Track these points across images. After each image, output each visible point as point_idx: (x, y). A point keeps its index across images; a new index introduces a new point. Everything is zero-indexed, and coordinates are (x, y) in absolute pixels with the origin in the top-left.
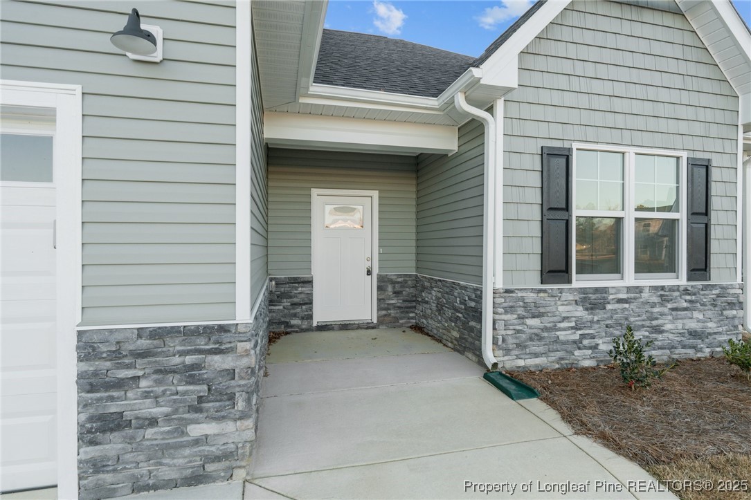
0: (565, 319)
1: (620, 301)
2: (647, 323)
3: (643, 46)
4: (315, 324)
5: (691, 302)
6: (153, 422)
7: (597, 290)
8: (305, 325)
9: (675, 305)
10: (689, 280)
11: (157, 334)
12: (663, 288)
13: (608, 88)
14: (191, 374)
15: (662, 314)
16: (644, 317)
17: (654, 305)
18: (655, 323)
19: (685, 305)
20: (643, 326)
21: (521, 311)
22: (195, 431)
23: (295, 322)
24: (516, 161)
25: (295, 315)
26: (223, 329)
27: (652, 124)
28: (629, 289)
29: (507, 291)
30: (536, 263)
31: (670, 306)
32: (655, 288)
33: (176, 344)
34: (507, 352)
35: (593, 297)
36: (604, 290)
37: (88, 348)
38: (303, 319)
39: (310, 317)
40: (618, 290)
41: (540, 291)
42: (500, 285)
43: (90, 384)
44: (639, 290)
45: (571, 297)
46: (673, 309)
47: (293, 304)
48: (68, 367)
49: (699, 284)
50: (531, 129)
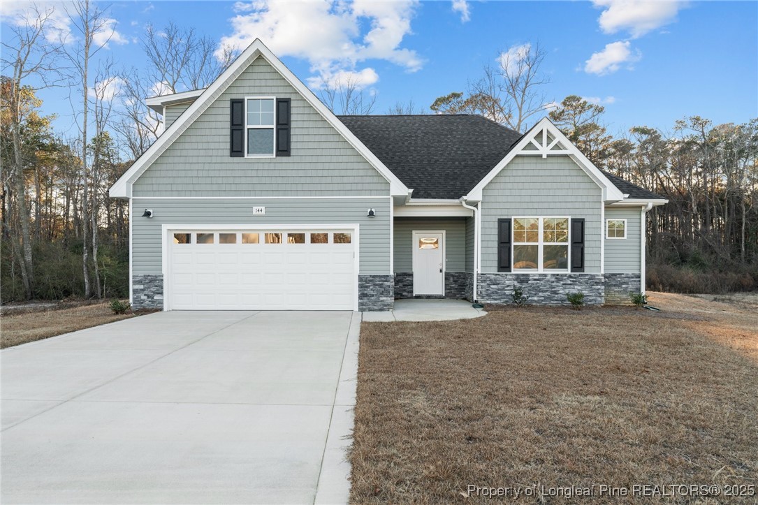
0: (508, 286)
1: (535, 280)
2: (550, 290)
3: (547, 173)
4: (414, 295)
5: (573, 281)
6: (373, 296)
7: (523, 275)
8: (409, 295)
9: (564, 282)
10: (572, 271)
11: (374, 277)
12: (558, 275)
13: (529, 192)
14: (381, 286)
15: (557, 286)
16: (548, 287)
17: (553, 282)
18: (553, 289)
19: (570, 282)
20: (547, 291)
21: (488, 282)
22: (381, 299)
23: (404, 294)
24: (487, 225)
25: (405, 291)
26: (388, 276)
27: (552, 205)
28: (540, 275)
29: (482, 274)
30: (496, 264)
31: (562, 283)
32: (554, 275)
33: (377, 279)
34: (483, 297)
35: (522, 277)
36: (527, 275)
37: (361, 279)
38: (408, 292)
39: (412, 292)
40: (534, 275)
41: (497, 275)
42: (479, 272)
43: (361, 286)
44: (545, 275)
45: (511, 277)
46: (563, 284)
47: (404, 285)
48: (356, 283)
49: (578, 273)
50: (493, 212)
